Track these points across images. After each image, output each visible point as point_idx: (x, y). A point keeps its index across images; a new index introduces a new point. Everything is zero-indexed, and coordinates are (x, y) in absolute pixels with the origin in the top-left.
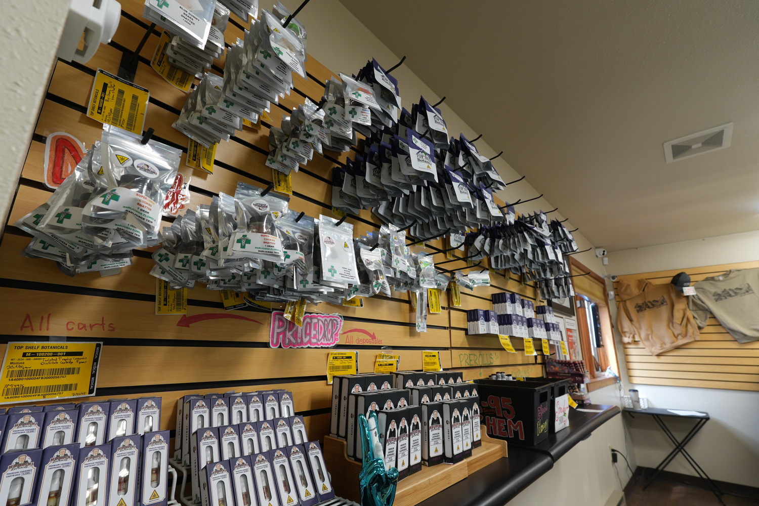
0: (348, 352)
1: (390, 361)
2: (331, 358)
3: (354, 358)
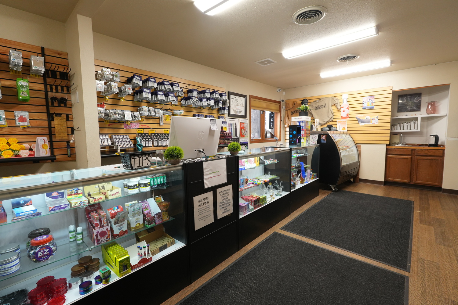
0: (141, 129)
1: (153, 131)
2: (137, 130)
3: (143, 130)
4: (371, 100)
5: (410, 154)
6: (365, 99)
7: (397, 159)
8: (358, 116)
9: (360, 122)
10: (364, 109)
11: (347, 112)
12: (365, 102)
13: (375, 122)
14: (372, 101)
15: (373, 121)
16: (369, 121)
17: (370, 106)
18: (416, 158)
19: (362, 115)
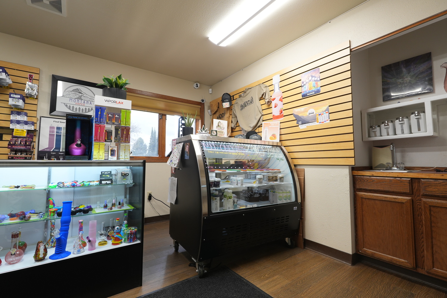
4: (315, 77)
5: (408, 191)
6: (304, 78)
7: (377, 202)
8: (296, 111)
9: (300, 123)
10: (305, 96)
11: (280, 106)
12: (305, 83)
13: (324, 120)
14: (316, 79)
15: (320, 119)
16: (314, 120)
17: (314, 89)
18: (425, 203)
19: (302, 108)
